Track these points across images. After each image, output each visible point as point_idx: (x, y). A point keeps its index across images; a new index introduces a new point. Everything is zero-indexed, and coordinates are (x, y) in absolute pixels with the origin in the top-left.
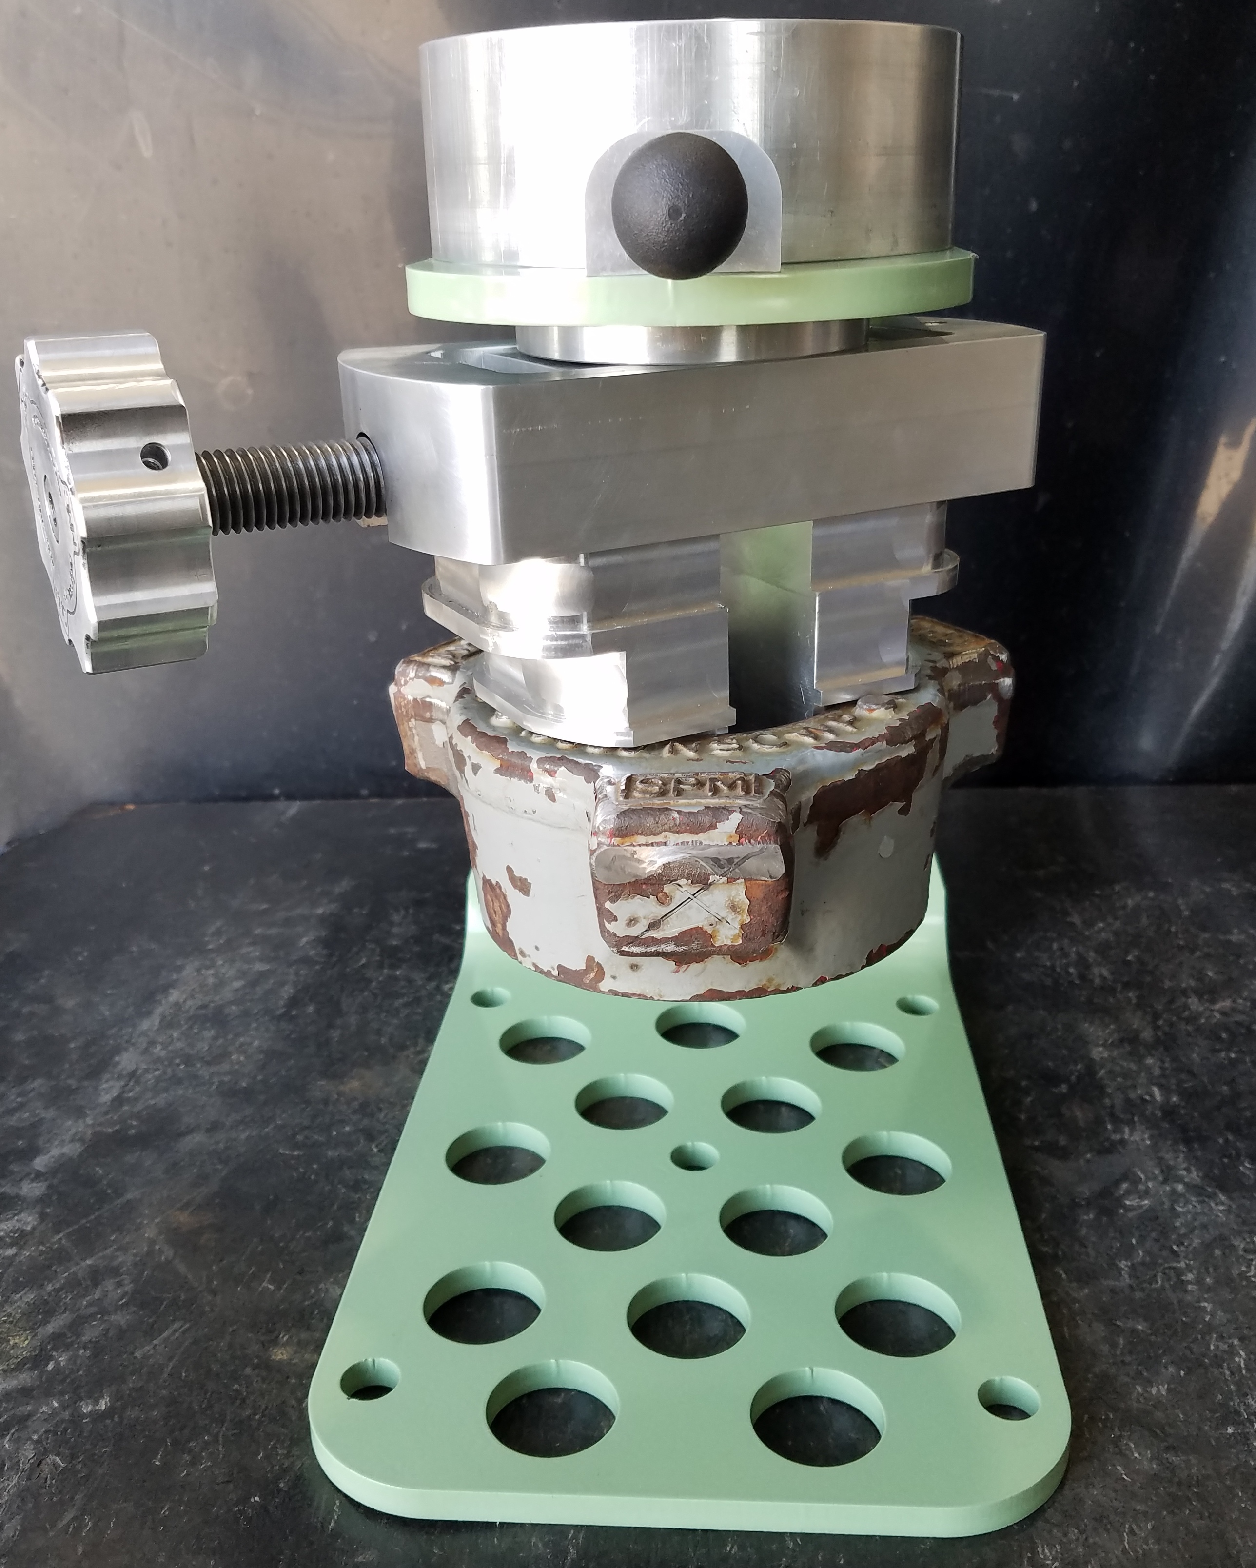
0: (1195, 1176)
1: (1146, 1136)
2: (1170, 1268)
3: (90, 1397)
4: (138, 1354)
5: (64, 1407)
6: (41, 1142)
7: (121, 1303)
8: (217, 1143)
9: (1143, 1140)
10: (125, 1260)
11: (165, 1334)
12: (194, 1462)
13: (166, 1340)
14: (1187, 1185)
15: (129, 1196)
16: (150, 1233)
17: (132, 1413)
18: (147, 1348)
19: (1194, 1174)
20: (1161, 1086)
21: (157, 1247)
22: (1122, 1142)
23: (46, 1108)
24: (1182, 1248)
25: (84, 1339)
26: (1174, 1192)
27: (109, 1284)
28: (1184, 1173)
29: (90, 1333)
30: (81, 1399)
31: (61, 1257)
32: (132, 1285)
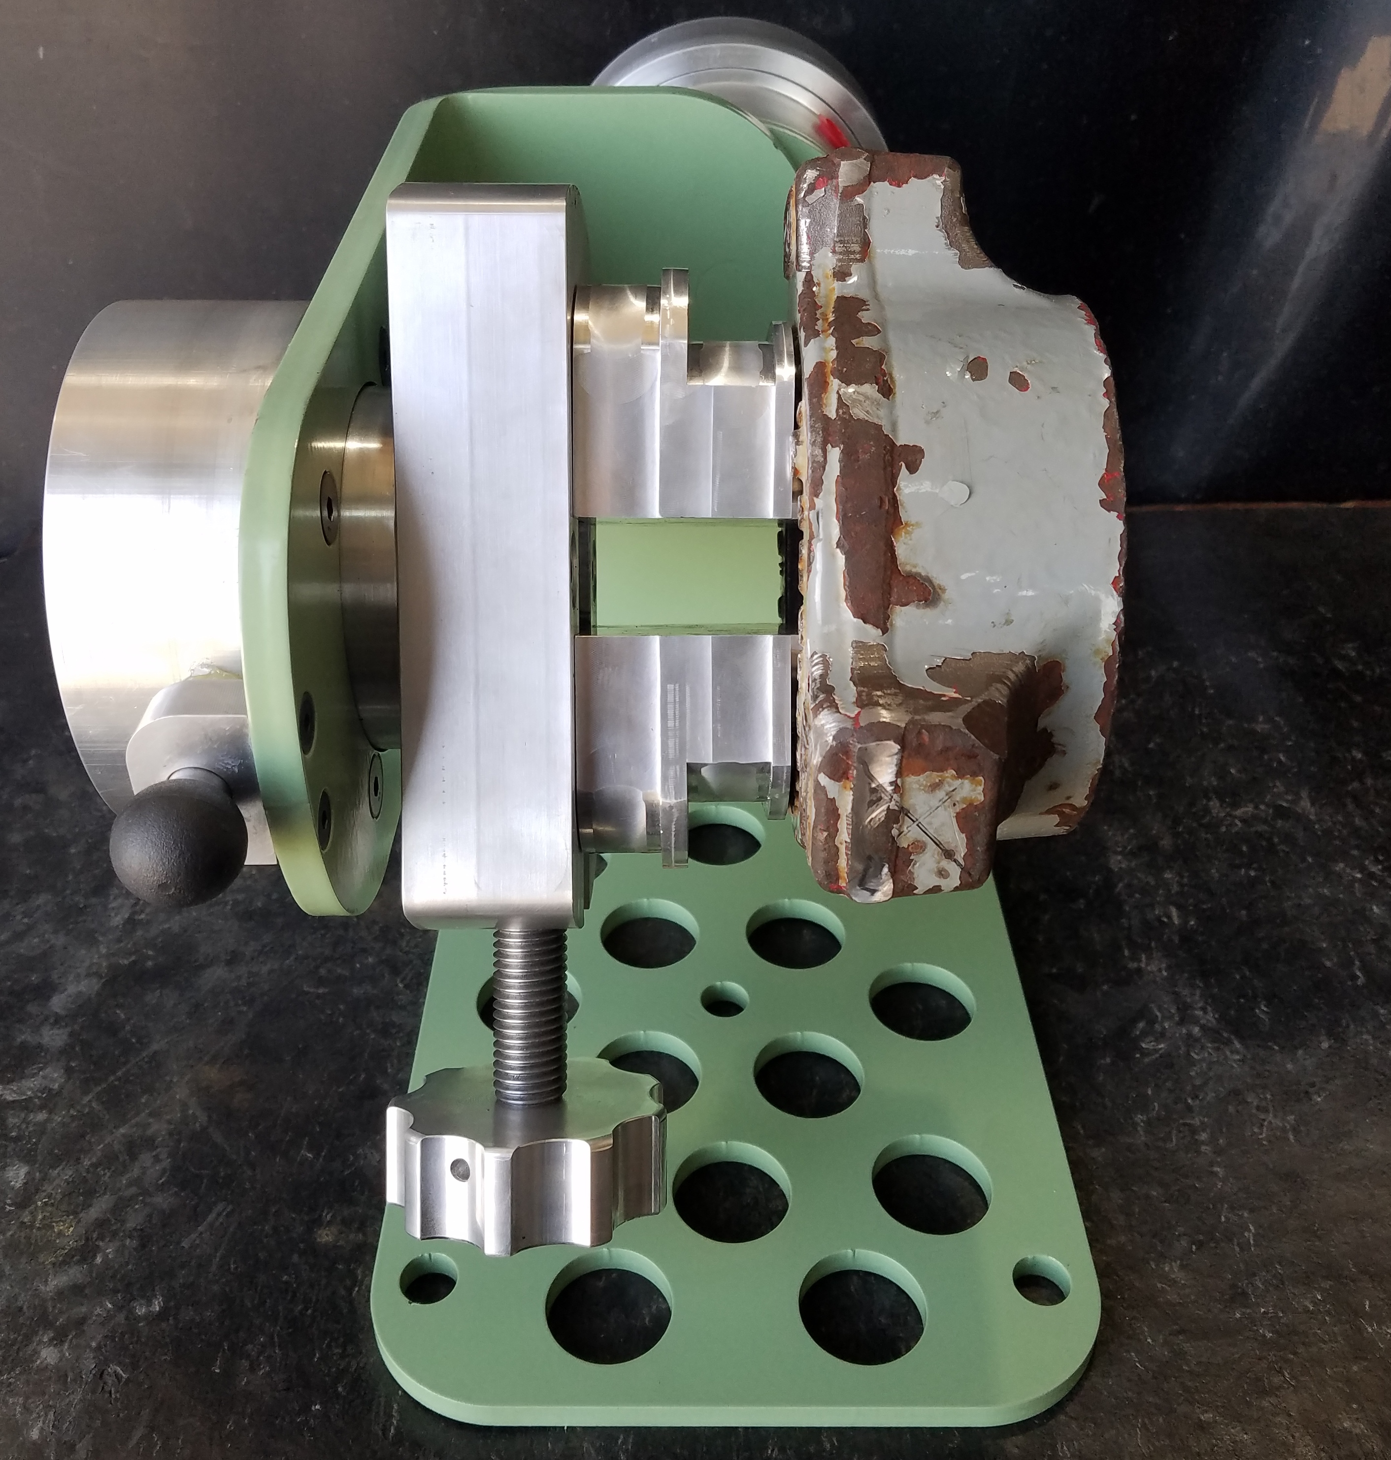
0: (1210, 1018)
1: (1164, 965)
2: (1185, 1124)
3: (143, 1297)
4: (185, 1244)
5: (119, 1308)
6: (55, 976)
7: (161, 1181)
8: (239, 978)
9: (1160, 970)
10: (158, 1128)
11: (210, 1218)
12: (253, 1369)
13: (211, 1225)
14: (1203, 1027)
15: (155, 1047)
16: (181, 1093)
17: (188, 1314)
18: (193, 1236)
19: (1210, 1016)
20: (1179, 907)
21: (191, 1112)
22: (1139, 970)
23: (56, 932)
24: (1198, 1102)
25: (130, 1225)
26: (1190, 1035)
27: (146, 1158)
28: (1199, 1013)
29: (134, 1220)
30: (133, 1299)
31: (92, 1124)
32: (169, 1160)
